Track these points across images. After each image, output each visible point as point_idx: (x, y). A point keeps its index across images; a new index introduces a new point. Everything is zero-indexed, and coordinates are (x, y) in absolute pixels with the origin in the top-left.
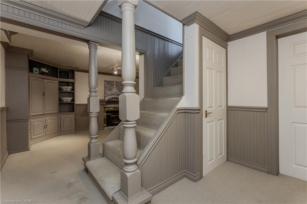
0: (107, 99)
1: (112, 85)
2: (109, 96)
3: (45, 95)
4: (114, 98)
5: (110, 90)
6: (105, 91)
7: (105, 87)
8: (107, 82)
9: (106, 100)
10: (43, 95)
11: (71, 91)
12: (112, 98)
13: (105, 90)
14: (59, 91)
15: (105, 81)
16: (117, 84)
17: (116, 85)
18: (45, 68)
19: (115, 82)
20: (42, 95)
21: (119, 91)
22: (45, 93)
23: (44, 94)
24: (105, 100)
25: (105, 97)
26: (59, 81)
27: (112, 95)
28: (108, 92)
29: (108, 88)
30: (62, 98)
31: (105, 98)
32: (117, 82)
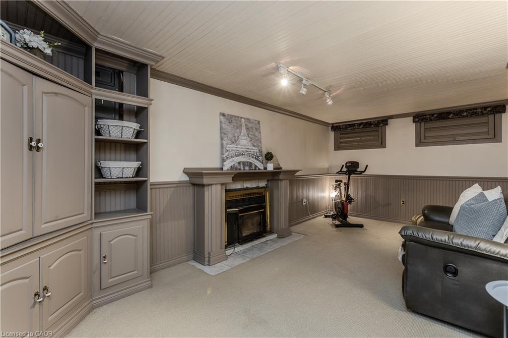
0: (227, 166)
1: (237, 128)
2: (232, 157)
3: (38, 149)
4: (244, 163)
5: (234, 141)
6: (224, 142)
7: (222, 132)
8: (227, 119)
9: (225, 168)
10: (31, 148)
11: (136, 137)
12: (239, 163)
13: (222, 139)
14: (95, 137)
15: (223, 115)
16: (250, 125)
17: (247, 129)
18: (37, 33)
19: (243, 120)
20: (26, 147)
21: (254, 146)
22: (39, 141)
23: (33, 144)
24: (222, 169)
25: (223, 161)
26: (95, 97)
27: (238, 155)
28: (231, 147)
29: (230, 136)
30: (104, 164)
31: (223, 165)
32: (248, 120)
